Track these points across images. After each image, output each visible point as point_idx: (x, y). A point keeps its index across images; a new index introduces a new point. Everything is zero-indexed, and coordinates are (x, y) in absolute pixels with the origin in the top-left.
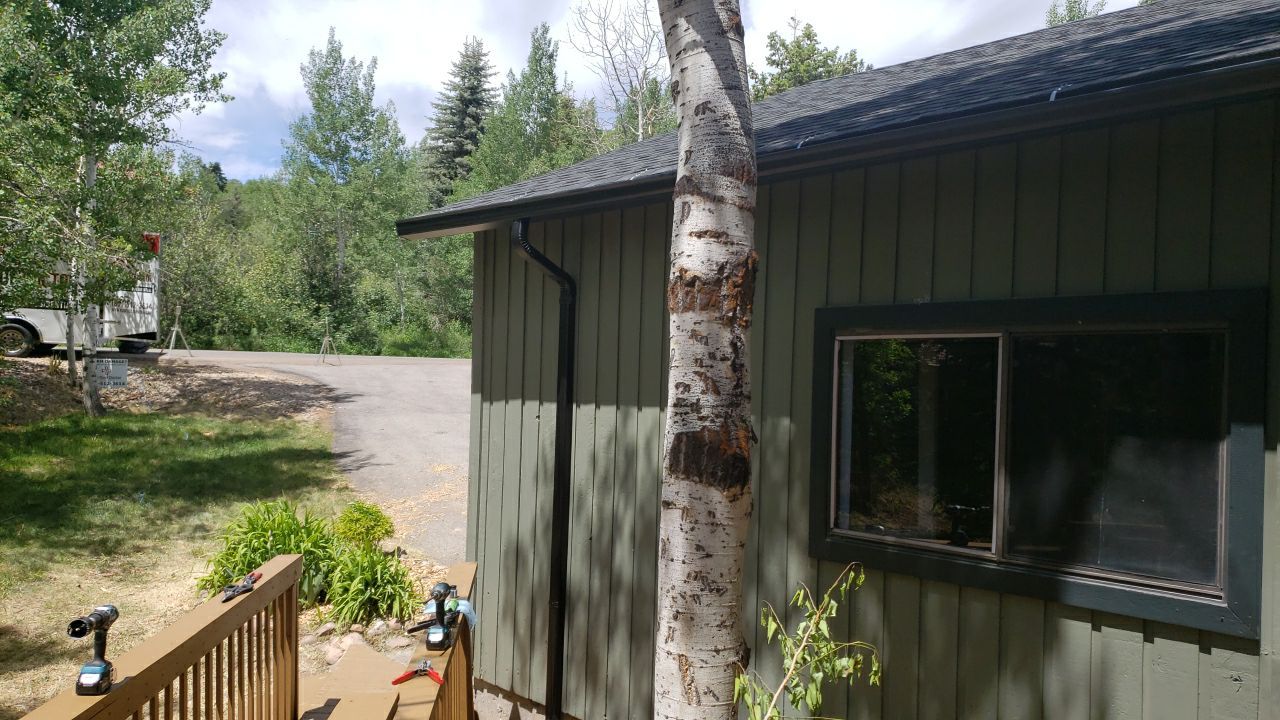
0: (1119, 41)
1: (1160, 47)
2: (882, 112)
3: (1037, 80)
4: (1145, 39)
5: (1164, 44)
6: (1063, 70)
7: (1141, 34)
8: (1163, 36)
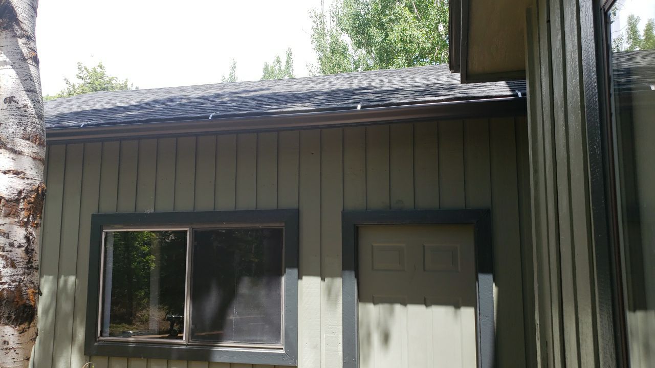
0: (244, 95)
1: (258, 101)
2: (130, 113)
3: (206, 108)
4: (254, 97)
5: (260, 100)
6: (218, 105)
7: (252, 94)
8: (261, 97)
